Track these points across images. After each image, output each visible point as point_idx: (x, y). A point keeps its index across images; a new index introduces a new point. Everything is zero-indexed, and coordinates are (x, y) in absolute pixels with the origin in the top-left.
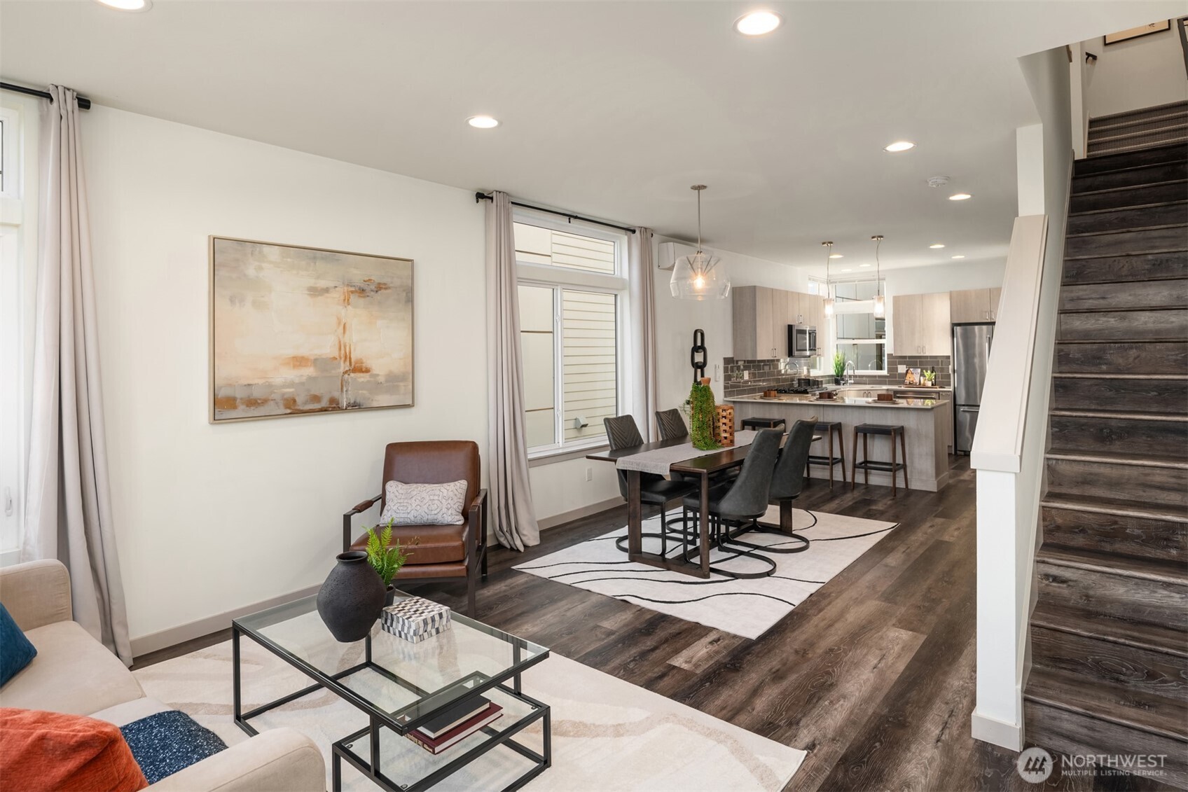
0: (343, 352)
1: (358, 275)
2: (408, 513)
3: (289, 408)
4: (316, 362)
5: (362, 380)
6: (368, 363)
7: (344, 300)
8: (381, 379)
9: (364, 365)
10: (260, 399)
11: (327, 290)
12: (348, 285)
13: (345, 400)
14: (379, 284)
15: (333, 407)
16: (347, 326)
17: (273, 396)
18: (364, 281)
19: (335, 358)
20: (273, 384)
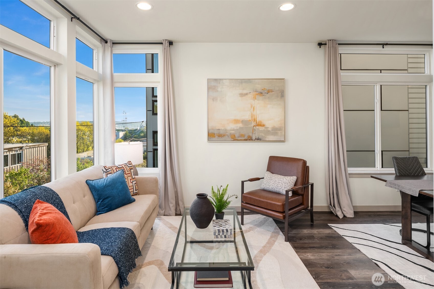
0: (253, 118)
1: (259, 87)
2: (270, 186)
3: (233, 138)
4: (243, 122)
5: (261, 129)
6: (264, 122)
7: (254, 98)
8: (270, 129)
9: (262, 123)
10: (222, 135)
11: (247, 94)
12: (255, 91)
13: (254, 137)
14: (269, 90)
15: (249, 139)
16: (255, 108)
17: (227, 134)
18: (262, 89)
19: (250, 120)
20: (227, 129)
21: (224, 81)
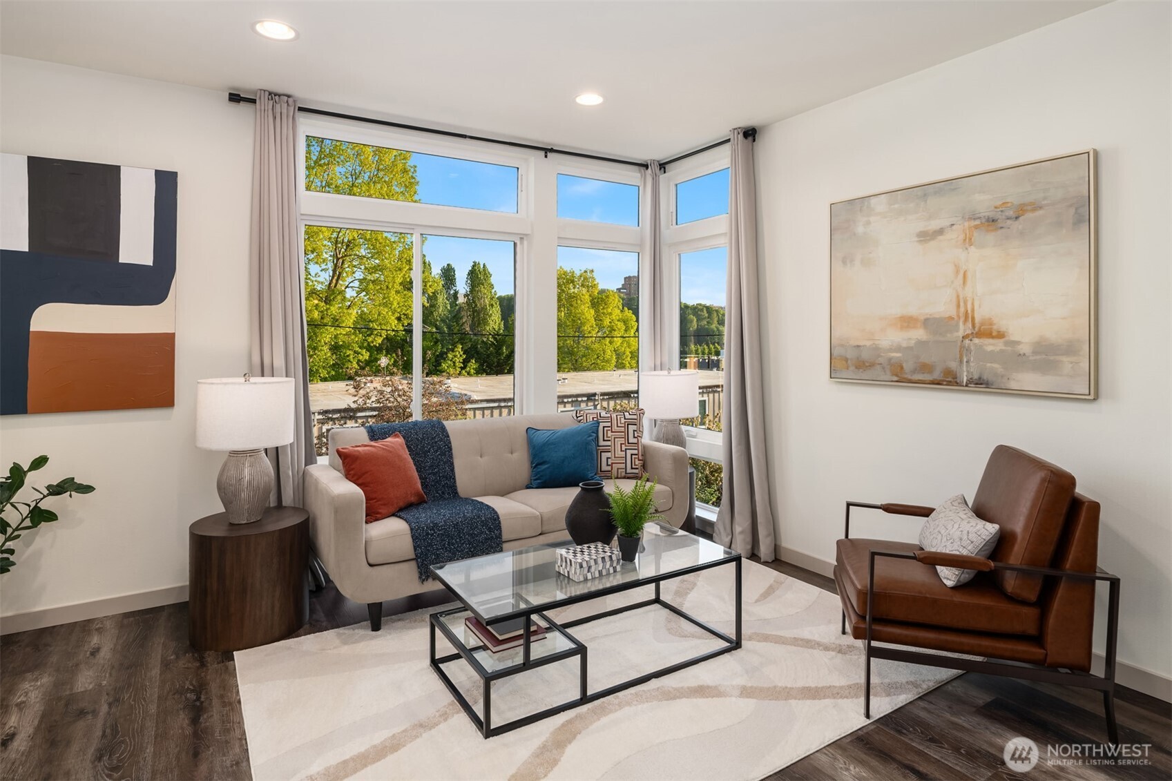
0: (962, 309)
1: (983, 202)
3: (897, 375)
4: (928, 323)
5: (990, 348)
6: (1002, 324)
7: (965, 240)
8: (1025, 349)
9: (995, 327)
10: (867, 362)
11: (941, 232)
12: (970, 219)
13: (965, 374)
14: (1024, 205)
15: (948, 381)
16: (969, 275)
17: (881, 360)
18: (996, 208)
19: (951, 318)
20: (880, 346)
21: (873, 201)
